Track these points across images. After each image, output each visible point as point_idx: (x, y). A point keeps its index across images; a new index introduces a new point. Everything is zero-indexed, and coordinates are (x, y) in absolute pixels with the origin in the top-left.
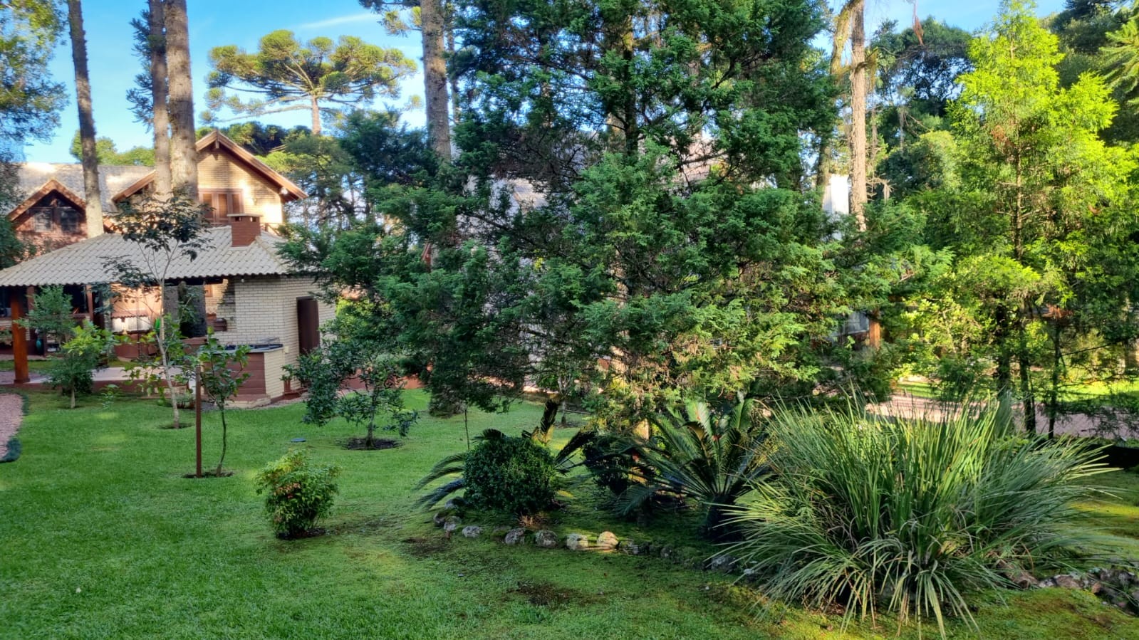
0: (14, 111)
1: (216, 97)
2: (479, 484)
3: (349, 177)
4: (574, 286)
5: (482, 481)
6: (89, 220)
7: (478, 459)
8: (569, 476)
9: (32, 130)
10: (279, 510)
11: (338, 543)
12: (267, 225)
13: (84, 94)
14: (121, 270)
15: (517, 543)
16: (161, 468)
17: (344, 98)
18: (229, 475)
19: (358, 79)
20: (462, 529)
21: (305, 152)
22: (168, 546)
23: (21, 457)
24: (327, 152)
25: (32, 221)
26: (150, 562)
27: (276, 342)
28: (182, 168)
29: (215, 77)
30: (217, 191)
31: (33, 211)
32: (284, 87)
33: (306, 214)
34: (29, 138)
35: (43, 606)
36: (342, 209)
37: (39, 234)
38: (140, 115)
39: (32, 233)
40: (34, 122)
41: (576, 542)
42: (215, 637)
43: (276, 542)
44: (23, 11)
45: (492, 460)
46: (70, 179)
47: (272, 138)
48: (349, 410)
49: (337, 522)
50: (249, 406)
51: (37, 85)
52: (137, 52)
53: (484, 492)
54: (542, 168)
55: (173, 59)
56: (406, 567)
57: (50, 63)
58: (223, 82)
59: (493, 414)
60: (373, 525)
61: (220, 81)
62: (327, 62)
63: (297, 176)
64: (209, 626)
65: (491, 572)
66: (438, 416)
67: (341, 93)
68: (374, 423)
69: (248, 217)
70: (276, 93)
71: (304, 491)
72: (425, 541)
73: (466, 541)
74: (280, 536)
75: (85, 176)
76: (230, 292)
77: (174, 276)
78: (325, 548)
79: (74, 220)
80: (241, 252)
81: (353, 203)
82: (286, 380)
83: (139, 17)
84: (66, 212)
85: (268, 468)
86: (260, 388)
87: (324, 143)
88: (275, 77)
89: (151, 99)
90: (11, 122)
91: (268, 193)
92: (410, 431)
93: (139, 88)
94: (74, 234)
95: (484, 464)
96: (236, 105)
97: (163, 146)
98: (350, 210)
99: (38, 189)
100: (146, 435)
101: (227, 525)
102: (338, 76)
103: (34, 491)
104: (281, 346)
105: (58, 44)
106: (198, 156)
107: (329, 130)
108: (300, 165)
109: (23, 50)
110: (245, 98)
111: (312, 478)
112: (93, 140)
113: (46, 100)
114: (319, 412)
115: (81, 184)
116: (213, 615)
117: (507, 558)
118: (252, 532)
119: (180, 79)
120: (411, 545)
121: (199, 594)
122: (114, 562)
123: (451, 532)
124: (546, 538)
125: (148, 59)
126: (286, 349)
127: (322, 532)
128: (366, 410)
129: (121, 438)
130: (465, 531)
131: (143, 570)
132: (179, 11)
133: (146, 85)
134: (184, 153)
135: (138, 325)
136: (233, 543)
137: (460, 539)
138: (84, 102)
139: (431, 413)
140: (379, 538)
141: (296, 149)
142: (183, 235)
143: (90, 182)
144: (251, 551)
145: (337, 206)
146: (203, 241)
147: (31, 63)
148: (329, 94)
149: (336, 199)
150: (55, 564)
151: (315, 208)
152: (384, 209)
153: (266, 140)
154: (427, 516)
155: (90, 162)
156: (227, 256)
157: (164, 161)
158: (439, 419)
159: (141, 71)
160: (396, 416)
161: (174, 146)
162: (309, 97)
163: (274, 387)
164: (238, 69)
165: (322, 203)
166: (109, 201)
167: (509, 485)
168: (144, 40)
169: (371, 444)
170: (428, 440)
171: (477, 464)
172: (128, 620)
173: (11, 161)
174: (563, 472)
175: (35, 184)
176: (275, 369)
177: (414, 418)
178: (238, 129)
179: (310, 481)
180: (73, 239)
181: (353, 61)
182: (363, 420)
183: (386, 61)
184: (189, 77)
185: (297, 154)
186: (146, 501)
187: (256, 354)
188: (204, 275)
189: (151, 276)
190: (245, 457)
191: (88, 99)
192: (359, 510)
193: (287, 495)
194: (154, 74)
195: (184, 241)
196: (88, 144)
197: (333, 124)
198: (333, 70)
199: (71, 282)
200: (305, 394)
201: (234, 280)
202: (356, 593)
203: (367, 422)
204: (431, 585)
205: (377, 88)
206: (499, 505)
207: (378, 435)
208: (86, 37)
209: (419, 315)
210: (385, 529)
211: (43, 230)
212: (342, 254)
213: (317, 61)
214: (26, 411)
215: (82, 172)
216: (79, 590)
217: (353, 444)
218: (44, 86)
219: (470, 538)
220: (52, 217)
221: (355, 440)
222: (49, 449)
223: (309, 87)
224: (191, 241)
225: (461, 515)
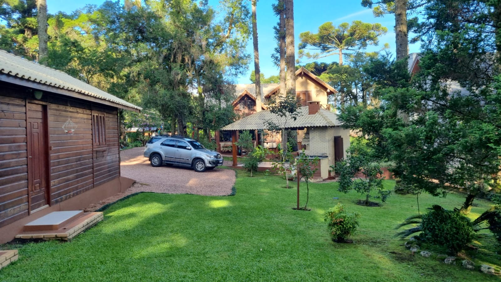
0: (235, 66)
1: (301, 53)
2: (430, 232)
3: (355, 83)
4: (492, 135)
5: (432, 230)
6: (257, 105)
7: (429, 219)
8: (478, 233)
9: (240, 72)
10: (334, 229)
11: (359, 248)
12: (321, 105)
13: (257, 57)
14: (269, 125)
15: (452, 264)
16: (284, 204)
17: (353, 48)
18: (309, 210)
19: (360, 39)
20: (420, 252)
21: (336, 73)
22: (289, 237)
23: (237, 194)
24: (346, 72)
25: (239, 106)
26: (285, 243)
27: (325, 155)
28: (290, 83)
29: (300, 45)
30: (302, 91)
31: (240, 102)
32: (328, 46)
33: (336, 100)
34: (239, 75)
35: (250, 254)
36: (352, 97)
37: (241, 111)
38: (276, 63)
39: (239, 110)
40: (241, 69)
41: (487, 270)
42: (313, 280)
43: (333, 243)
44: (239, 29)
45: (437, 220)
46: (251, 89)
47: (322, 68)
48: (359, 187)
49: (358, 238)
50: (314, 181)
51: (242, 55)
52: (275, 39)
53: (432, 236)
54: (470, 75)
55: (288, 40)
56: (393, 265)
57: (247, 47)
58: (304, 47)
59: (437, 198)
60: (374, 243)
61: (303, 46)
62: (346, 33)
63: (333, 84)
64: (310, 275)
65: (438, 276)
66: (399, 194)
67: (352, 46)
68: (370, 194)
69: (315, 102)
70: (325, 49)
71: (345, 223)
72: (401, 254)
73: (423, 259)
74: (334, 240)
75: (256, 88)
76: (307, 133)
77: (287, 127)
78: (354, 249)
79: (252, 105)
80: (312, 117)
81: (357, 94)
82: (330, 172)
83: (276, 25)
84: (250, 102)
85: (329, 210)
86: (319, 174)
87: (345, 69)
88: (325, 42)
89: (279, 57)
90: (234, 70)
91: (322, 91)
92: (387, 200)
93: (275, 53)
94: (252, 110)
95: (433, 222)
96: (308, 56)
97: (283, 74)
98: (355, 97)
99: (241, 94)
100: (277, 190)
101: (312, 232)
102: (351, 39)
103: (242, 208)
104: (327, 157)
105: (249, 39)
106: (295, 78)
107: (347, 63)
108: (334, 79)
109: (238, 43)
110: (312, 53)
111: (348, 218)
112: (259, 74)
113: (245, 61)
114: (344, 187)
115: (254, 91)
116: (312, 270)
117: (446, 271)
118: (322, 236)
119: (290, 48)
120: (394, 255)
121: (305, 260)
122: (271, 240)
123: (414, 252)
124: (469, 264)
125: (279, 41)
126: (330, 158)
127: (351, 242)
128: (366, 188)
129: (268, 190)
130: (422, 253)
131: (283, 245)
132: (291, 20)
133: (278, 52)
134: (291, 77)
135: (272, 146)
136: (315, 240)
137: (419, 256)
138: (257, 60)
139: (396, 192)
140: (378, 249)
141: (333, 72)
142: (291, 111)
143: (257, 90)
144: (323, 245)
145: (349, 96)
146: (299, 113)
147: (241, 47)
148: (347, 47)
149: (349, 93)
150: (252, 238)
151: (340, 97)
152: (385, 99)
153: (320, 69)
154: (401, 242)
155: (257, 83)
156: (307, 119)
157: (284, 81)
158: (400, 195)
159: (276, 46)
160: (380, 192)
161: (287, 75)
162: (338, 49)
163: (325, 174)
164: (310, 41)
165: (343, 95)
166: (263, 97)
167: (447, 234)
168: (278, 34)
169: (367, 203)
170: (395, 205)
171: (429, 221)
172: (281, 265)
173: (233, 84)
174: (476, 231)
175: (240, 92)
176: (326, 167)
177: (389, 194)
178: (309, 65)
179: (347, 218)
180: (251, 112)
181: (358, 31)
182: (364, 192)
183: (372, 29)
184: (294, 47)
185: (333, 74)
186: (280, 217)
187: (317, 160)
188: (298, 126)
189: (280, 127)
190: (315, 203)
191: (258, 59)
192: (367, 234)
193: (337, 223)
194: (281, 46)
195: (292, 113)
196: (257, 76)
197: (349, 60)
198: (349, 36)
199: (251, 129)
200: (337, 178)
201: (309, 128)
202: (371, 273)
203: (366, 193)
204: (407, 277)
205: (368, 42)
206: (441, 244)
207: (371, 200)
208: (258, 36)
209: (402, 147)
210: (380, 245)
211: (242, 109)
212: (365, 118)
213: (342, 33)
214: (236, 176)
215: (255, 87)
216: (261, 250)
217: (359, 203)
218: (244, 55)
219: (425, 257)
220: (245, 104)
221: (360, 201)
222: (245, 192)
223: (338, 45)
224: (295, 113)
225: (419, 245)
